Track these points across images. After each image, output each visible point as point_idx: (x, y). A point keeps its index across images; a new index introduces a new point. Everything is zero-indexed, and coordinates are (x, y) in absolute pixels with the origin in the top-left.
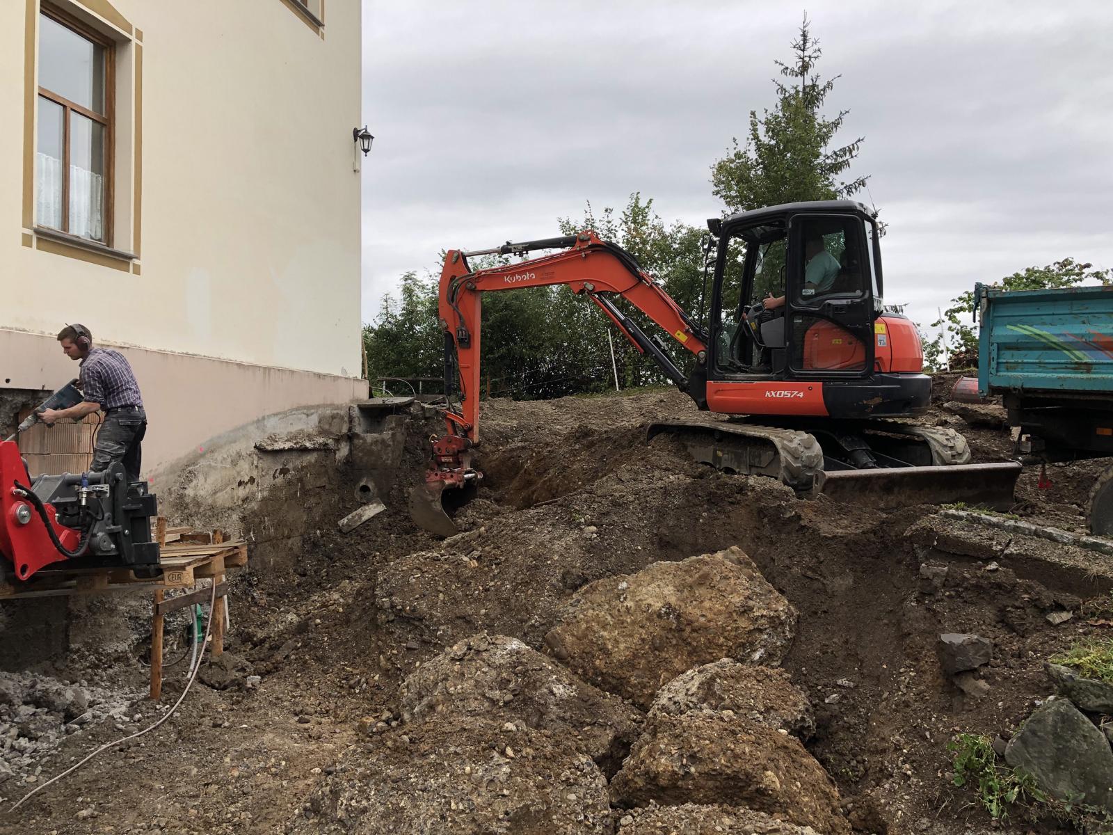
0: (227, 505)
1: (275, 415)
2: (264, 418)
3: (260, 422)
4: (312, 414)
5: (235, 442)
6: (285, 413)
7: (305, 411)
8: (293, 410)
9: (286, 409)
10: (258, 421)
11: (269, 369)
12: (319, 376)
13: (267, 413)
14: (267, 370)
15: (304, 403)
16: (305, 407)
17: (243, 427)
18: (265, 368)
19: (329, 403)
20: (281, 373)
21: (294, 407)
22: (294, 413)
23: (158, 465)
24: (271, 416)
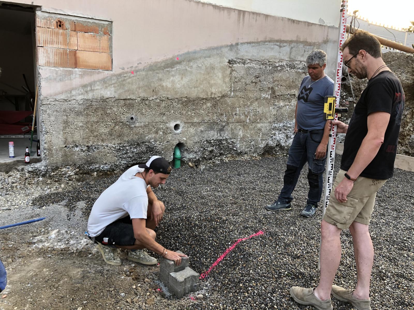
0: (202, 96)
1: (248, 43)
2: (237, 44)
3: (231, 47)
4: (284, 46)
5: (209, 57)
6: (258, 43)
7: (278, 44)
8: (266, 42)
9: (259, 40)
10: (232, 46)
11: (244, 12)
12: (293, 21)
13: (240, 41)
14: (241, 13)
15: (276, 38)
16: (277, 41)
17: (217, 48)
18: (240, 11)
19: (302, 40)
20: (255, 16)
21: (267, 40)
22: (266, 43)
23: (138, 64)
24: (244, 43)
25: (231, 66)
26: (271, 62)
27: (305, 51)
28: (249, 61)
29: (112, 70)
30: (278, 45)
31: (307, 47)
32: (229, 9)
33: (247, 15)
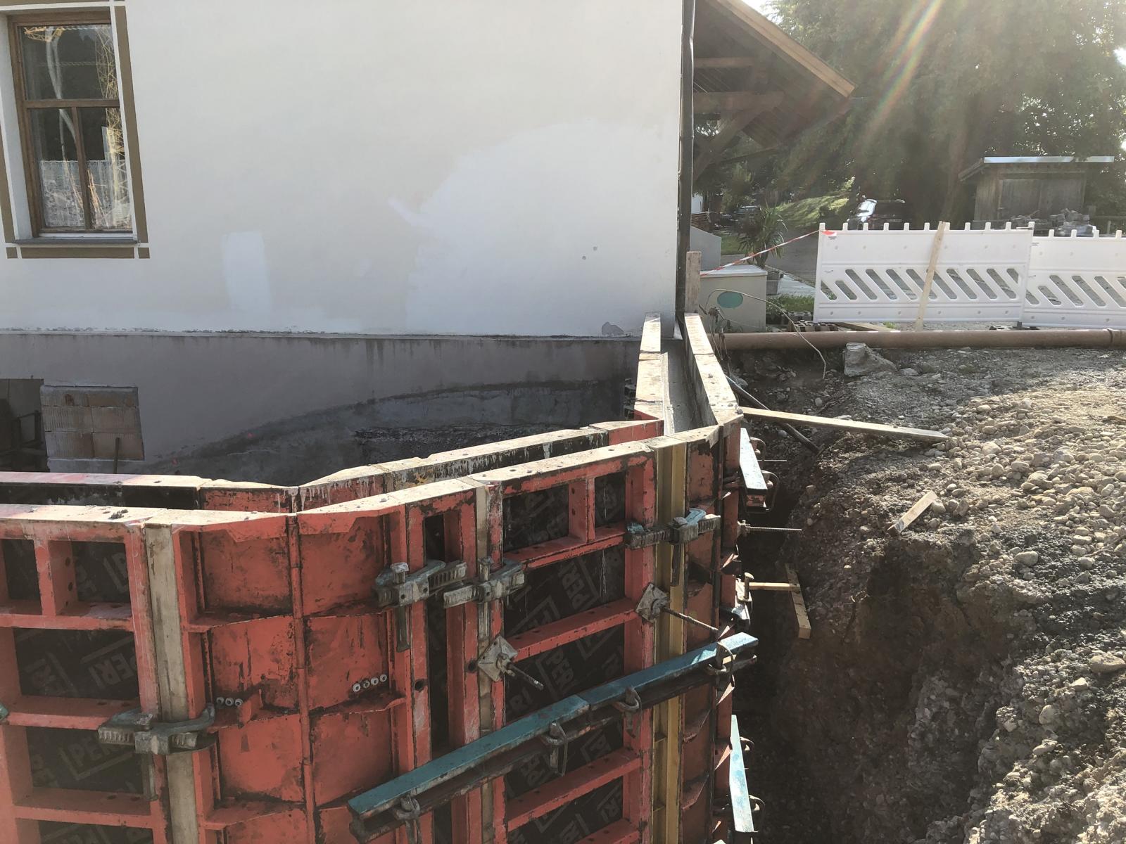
1: (396, 398)
2: (372, 402)
3: (359, 408)
4: (493, 397)
5: (313, 429)
6: (423, 396)
7: (477, 393)
8: (443, 391)
9: (425, 390)
10: (359, 405)
11: (381, 341)
13: (378, 396)
14: (374, 343)
15: (470, 382)
16: (473, 388)
17: (327, 413)
18: (368, 341)
20: (408, 345)
21: (445, 388)
22: (444, 395)
23: (183, 448)
24: (389, 399)
25: (364, 441)
26: (460, 430)
27: (556, 402)
28: (405, 431)
29: (143, 459)
30: (475, 396)
31: (564, 393)
32: (346, 341)
33: (387, 347)
